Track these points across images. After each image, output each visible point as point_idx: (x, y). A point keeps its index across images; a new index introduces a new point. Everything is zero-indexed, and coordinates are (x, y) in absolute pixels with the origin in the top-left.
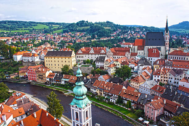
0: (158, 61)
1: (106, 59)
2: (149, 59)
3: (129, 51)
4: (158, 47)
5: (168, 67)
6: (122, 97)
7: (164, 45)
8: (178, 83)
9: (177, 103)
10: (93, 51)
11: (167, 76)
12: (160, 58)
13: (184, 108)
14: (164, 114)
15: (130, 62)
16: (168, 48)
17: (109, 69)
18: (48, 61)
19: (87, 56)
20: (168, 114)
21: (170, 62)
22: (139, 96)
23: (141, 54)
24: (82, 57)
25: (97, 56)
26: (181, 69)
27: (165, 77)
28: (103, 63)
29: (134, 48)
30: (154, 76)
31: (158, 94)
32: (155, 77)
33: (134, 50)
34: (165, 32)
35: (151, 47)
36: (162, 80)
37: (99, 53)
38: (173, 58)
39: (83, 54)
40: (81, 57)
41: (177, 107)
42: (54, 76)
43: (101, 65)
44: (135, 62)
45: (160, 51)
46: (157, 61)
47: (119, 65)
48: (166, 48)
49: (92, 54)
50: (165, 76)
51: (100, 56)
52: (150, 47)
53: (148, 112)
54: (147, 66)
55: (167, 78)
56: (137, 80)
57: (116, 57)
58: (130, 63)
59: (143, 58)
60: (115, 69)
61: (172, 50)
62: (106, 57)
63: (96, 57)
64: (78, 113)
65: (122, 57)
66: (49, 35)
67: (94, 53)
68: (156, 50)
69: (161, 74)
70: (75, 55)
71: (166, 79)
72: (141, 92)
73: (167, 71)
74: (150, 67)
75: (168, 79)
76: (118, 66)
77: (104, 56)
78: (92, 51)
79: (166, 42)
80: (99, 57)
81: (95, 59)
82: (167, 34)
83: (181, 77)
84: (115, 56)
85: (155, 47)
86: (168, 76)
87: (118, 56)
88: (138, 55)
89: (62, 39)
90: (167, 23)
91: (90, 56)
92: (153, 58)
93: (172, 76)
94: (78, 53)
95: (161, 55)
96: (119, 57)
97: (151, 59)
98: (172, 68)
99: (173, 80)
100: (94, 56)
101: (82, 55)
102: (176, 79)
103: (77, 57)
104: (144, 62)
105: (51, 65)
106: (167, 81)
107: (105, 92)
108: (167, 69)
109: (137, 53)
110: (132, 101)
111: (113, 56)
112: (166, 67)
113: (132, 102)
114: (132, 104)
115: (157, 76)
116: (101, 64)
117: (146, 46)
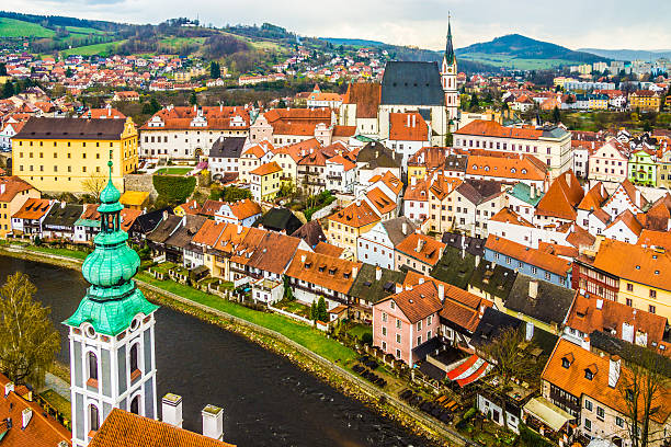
0: (423, 154)
1: (245, 148)
2: (394, 146)
3: (328, 122)
4: (424, 107)
5: (454, 174)
6: (296, 280)
7: (443, 104)
8: (485, 226)
9: (483, 295)
10: (202, 120)
11: (449, 204)
12: (427, 144)
13: (504, 310)
14: (440, 337)
15: (328, 157)
16: (454, 113)
17: (255, 182)
18: (26, 155)
19: (182, 135)
20: (452, 338)
21: (459, 156)
22: (354, 275)
23: (367, 129)
24: (163, 140)
25: (216, 135)
26: (497, 179)
27: (443, 208)
28: (236, 161)
29: (346, 112)
30: (407, 203)
31: (419, 267)
32: (412, 205)
33: (346, 117)
34: (445, 62)
35: (402, 108)
36: (434, 217)
37: (223, 125)
38: (471, 145)
39: (166, 129)
40: (159, 141)
41: (482, 309)
42: (44, 210)
43: (229, 168)
44: (346, 157)
45: (428, 122)
46: (419, 154)
47: (290, 166)
48: (447, 112)
49: (199, 130)
50: (445, 202)
51: (227, 134)
52: (396, 108)
53: (384, 333)
54: (385, 170)
55: (450, 208)
56: (349, 219)
57: (285, 138)
58: (327, 161)
59: (373, 144)
60: (277, 180)
61: (466, 119)
62: (247, 141)
63: (214, 141)
64: (98, 353)
65: (306, 138)
66: (48, 61)
67: (205, 125)
68: (414, 117)
69: (431, 194)
70: (135, 132)
71: (446, 213)
72: (365, 261)
73: (450, 187)
74: (396, 172)
75: (454, 213)
76: (286, 171)
77: (241, 135)
78: (199, 121)
79: (448, 95)
80: (222, 140)
81: (210, 146)
82: (450, 70)
83: (493, 205)
84: (278, 137)
85: (414, 108)
86: (455, 204)
87: (292, 138)
88: (357, 134)
89: (99, 77)
90: (449, 37)
91: (193, 135)
92: (406, 144)
93: (466, 203)
94: (150, 125)
95: (434, 134)
96: (294, 141)
97: (401, 147)
98: (468, 177)
99: (470, 218)
100: (205, 136)
101: (163, 134)
102: (478, 212)
103: (143, 139)
104: (375, 155)
105: (37, 168)
106: (450, 219)
107: (234, 265)
108: (450, 181)
109: (355, 128)
110: (332, 293)
111: (275, 136)
112: (447, 173)
113: (329, 297)
114: (333, 305)
115: (417, 204)
116: (229, 164)
117: (383, 103)
